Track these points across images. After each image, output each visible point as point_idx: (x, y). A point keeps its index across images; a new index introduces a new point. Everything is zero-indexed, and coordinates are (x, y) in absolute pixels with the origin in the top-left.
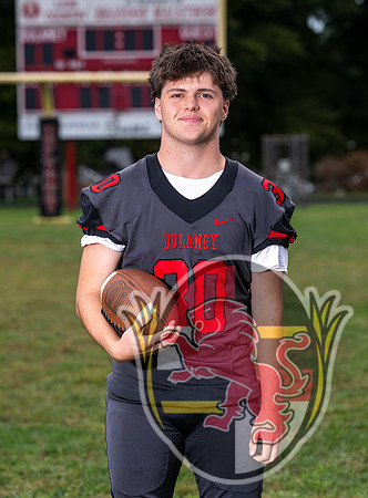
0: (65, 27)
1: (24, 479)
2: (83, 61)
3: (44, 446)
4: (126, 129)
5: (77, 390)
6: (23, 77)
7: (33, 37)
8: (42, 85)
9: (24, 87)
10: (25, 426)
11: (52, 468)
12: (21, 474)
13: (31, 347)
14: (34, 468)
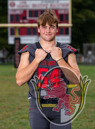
0: (23, 10)
2: (28, 20)
5: (21, 121)
6: (10, 25)
7: (13, 13)
8: (15, 27)
9: (10, 28)
13: (8, 107)
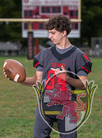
0: (36, 6)
1: (16, 133)
2: (41, 16)
3: (22, 124)
6: (24, 20)
7: (27, 9)
8: (29, 22)
9: (24, 23)
10: (17, 119)
11: (24, 130)
12: (15, 132)
14: (19, 130)
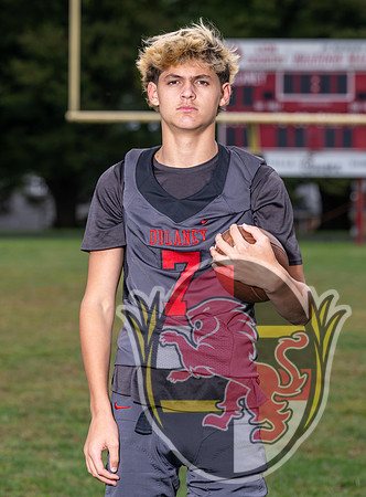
0: (266, 72)
2: (282, 103)
4: (319, 167)
9: (225, 127)
